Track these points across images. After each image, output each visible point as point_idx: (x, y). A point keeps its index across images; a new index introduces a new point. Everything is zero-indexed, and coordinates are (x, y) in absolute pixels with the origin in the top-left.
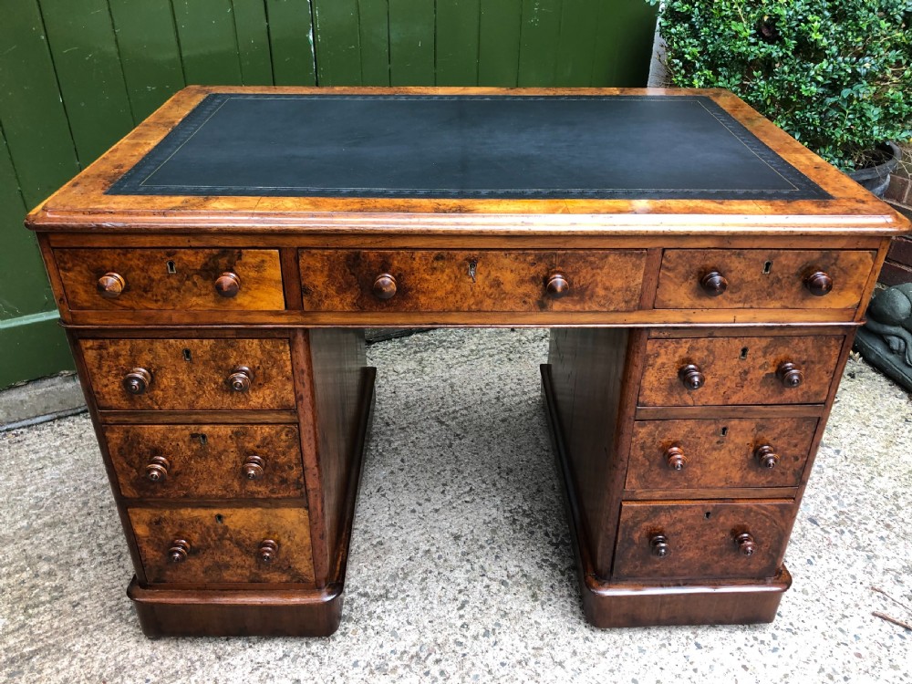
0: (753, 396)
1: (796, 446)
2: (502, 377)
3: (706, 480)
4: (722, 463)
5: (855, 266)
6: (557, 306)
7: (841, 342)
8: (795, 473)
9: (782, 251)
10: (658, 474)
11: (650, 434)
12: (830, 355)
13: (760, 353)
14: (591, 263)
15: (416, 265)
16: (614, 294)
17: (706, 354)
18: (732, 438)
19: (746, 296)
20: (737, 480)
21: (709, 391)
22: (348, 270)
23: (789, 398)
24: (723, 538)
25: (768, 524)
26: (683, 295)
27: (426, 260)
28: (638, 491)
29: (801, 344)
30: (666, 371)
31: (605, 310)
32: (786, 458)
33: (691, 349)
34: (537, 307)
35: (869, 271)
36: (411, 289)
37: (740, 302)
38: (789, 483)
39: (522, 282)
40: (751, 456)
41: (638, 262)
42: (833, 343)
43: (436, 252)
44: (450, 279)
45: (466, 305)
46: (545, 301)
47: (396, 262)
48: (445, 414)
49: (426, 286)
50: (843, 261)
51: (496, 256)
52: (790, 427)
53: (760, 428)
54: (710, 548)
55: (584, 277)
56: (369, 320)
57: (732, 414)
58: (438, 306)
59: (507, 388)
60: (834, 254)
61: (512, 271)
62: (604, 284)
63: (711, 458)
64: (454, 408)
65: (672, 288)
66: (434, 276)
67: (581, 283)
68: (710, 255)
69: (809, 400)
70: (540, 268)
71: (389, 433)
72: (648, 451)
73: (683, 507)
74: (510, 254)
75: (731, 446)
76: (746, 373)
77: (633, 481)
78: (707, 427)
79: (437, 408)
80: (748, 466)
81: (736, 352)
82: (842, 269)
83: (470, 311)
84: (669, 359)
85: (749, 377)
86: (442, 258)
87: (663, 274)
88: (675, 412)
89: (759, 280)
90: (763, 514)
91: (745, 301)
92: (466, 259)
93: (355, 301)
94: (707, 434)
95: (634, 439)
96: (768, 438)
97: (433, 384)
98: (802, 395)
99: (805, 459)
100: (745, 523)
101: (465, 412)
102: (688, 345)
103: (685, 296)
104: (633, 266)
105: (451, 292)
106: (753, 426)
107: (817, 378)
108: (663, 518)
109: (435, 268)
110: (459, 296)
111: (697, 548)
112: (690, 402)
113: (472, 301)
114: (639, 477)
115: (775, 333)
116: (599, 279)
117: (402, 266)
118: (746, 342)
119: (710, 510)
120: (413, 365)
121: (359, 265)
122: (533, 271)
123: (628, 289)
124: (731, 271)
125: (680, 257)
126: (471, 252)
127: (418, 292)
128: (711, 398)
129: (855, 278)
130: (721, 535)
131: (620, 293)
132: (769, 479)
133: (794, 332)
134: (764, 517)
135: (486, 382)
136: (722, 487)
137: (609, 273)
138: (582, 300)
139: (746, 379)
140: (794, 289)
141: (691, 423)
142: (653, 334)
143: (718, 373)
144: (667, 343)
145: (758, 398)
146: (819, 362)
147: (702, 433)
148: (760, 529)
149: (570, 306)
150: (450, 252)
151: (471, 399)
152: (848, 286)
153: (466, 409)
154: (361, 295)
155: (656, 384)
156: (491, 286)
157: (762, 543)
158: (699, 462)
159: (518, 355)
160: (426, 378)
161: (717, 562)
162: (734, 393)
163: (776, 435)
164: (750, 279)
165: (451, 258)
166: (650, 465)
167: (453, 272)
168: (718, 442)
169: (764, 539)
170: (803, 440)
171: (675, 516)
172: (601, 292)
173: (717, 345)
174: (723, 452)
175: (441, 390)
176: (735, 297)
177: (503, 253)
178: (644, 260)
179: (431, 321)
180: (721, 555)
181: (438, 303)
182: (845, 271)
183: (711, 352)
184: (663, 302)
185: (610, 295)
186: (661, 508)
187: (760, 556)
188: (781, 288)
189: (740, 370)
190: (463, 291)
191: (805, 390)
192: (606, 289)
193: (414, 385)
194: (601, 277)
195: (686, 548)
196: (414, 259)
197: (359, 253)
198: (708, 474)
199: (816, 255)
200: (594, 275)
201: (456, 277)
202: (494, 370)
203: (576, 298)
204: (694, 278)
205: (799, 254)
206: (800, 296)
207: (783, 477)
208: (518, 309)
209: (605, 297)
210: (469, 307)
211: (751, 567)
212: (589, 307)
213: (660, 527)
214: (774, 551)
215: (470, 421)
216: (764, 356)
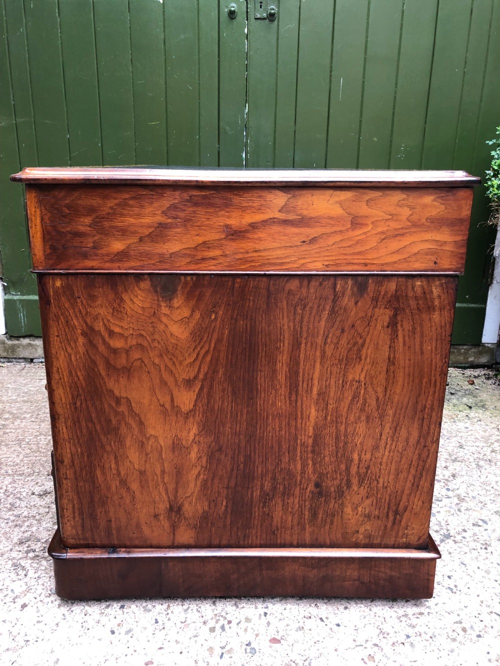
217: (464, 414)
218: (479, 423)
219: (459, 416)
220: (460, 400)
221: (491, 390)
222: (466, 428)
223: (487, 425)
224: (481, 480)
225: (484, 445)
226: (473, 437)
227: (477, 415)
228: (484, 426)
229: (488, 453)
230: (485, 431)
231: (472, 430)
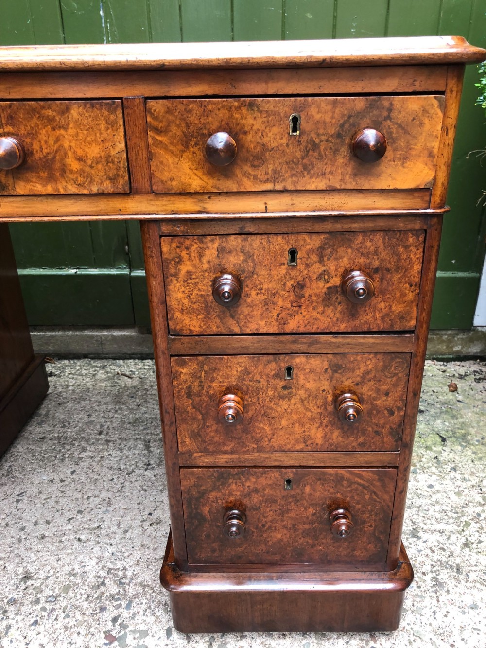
0: (316, 319)
1: (387, 394)
3: (280, 441)
4: (295, 417)
5: (417, 120)
6: (21, 188)
7: (421, 239)
8: (392, 432)
9: (310, 98)
10: (216, 431)
11: (194, 376)
12: (409, 258)
13: (314, 258)
14: (51, 120)
16: (91, 167)
17: (242, 258)
18: (302, 381)
19: (275, 172)
20: (320, 441)
21: (257, 313)
23: (366, 322)
24: (314, 515)
25: (367, 497)
26: (188, 171)
28: (195, 455)
29: (369, 244)
30: (196, 284)
31: (86, 192)
32: (378, 412)
33: (221, 251)
35: (439, 127)
37: (267, 181)
38: (388, 447)
40: (330, 408)
41: (112, 117)
42: (411, 240)
50: (400, 112)
52: (375, 367)
53: (336, 368)
54: (301, 527)
55: (46, 142)
57: (294, 347)
60: (385, 101)
62: (75, 152)
63: (279, 409)
65: (170, 160)
67: (45, 151)
68: (210, 107)
69: (392, 326)
72: (197, 399)
73: (255, 472)
75: (302, 393)
76: (301, 286)
77: (187, 440)
78: (265, 365)
80: (330, 422)
81: (282, 256)
82: (400, 126)
84: (195, 266)
85: (307, 292)
87: (153, 139)
88: (220, 343)
89: (288, 145)
90: (359, 484)
91: (274, 180)
94: (268, 375)
95: (175, 383)
96: (347, 383)
98: (383, 318)
99: (402, 413)
100: (339, 495)
102: (216, 245)
103: (191, 172)
104: (107, 123)
106: (326, 365)
107: (398, 294)
108: (234, 486)
111: (285, 527)
112: (237, 330)
114: (195, 435)
115: (329, 226)
116: (66, 144)
118: (292, 242)
119: (291, 476)
123: (108, 159)
124: (246, 133)
125: (169, 111)
128: (263, 323)
129: (422, 139)
130: (311, 510)
131: (100, 166)
132: (361, 440)
133: (355, 226)
134: (360, 488)
136: (301, 451)
137: (77, 135)
138: (51, 178)
139: (303, 296)
140: (341, 161)
141: (243, 359)
142: (165, 229)
143: (265, 286)
144: (188, 242)
145: (323, 323)
146: (397, 269)
147: (261, 374)
148: (358, 503)
149: (39, 188)
152: (413, 152)
155: (186, 302)
157: (364, 522)
158: (264, 415)
161: (313, 546)
162: (291, 315)
163: (358, 379)
164: (274, 145)
166: (203, 419)
168: (284, 388)
169: (365, 516)
170: (395, 385)
171: (248, 484)
172: (75, 166)
173: (255, 246)
174: (293, 401)
176: (259, 173)
178: (119, 112)
180: (316, 537)
182: (404, 128)
183: (249, 256)
184: (162, 181)
185: (87, 169)
186: (230, 474)
187: (365, 539)
188: (321, 157)
189: (292, 282)
191: (385, 311)
192: (80, 159)
194: (69, 139)
195: (270, 527)
198: (281, 433)
199: (360, 103)
200: (57, 140)
203: (43, 174)
204: (196, 144)
205: (335, 102)
206: (349, 170)
207: (377, 438)
209: (81, 172)
211: (357, 553)
212: (65, 188)
213: (232, 499)
214: (381, 533)
216: (321, 261)
217: (432, 455)
218: (453, 474)
219: (423, 460)
220: (431, 423)
221: (479, 403)
222: (431, 486)
223: (464, 480)
224: (435, 624)
225: (452, 527)
226: (437, 507)
227: (452, 455)
228: (459, 483)
229: (457, 550)
230: (459, 494)
231: (438, 491)
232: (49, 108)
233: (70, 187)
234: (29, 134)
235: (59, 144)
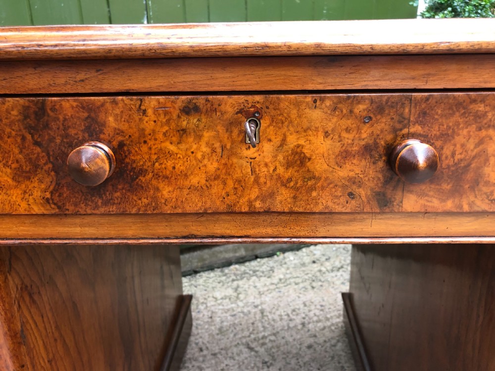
2: (307, 304)
6: (410, 202)
14: (478, 116)
15: (148, 124)
22: (29, 137)
27: (166, 113)
34: (374, 203)
36: (142, 172)
39: (345, 155)
43: (184, 97)
44: (214, 151)
45: (243, 200)
46: (389, 192)
47: (111, 119)
48: (255, 339)
49: (170, 164)
51: (297, 104)
55: (463, 145)
56: (77, 230)
58: (195, 204)
59: (311, 314)
61: (327, 134)
64: (263, 334)
66: (183, 146)
67: (458, 157)
70: (378, 127)
71: (201, 359)
74: (323, 100)
79: (246, 333)
83: (252, 213)
86: (196, 109)
92: (240, 112)
93: (48, 195)
97: (245, 310)
101: (273, 338)
105: (217, 178)
109: (184, 131)
110: (230, 183)
113: (254, 193)
116: (491, 148)
117: (124, 127)
120: (230, 292)
121: (47, 126)
122: (366, 132)
126: (250, 98)
127: (157, 176)
135: (292, 308)
138: (457, 191)
149: (435, 204)
150: (210, 97)
151: (279, 325)
153: (274, 334)
154: (58, 184)
156: (288, 165)
159: (320, 283)
160: (241, 304)
165: (213, 110)
167: (217, 137)
175: (252, 316)
177: (309, 98)
179: (186, 232)
181: (195, 198)
190: (238, 174)
193: (228, 310)
196: (144, 112)
197: (43, 103)
200: (481, 142)
201: (223, 148)
202: (299, 297)
203: (446, 187)
208: (339, 209)
210: (250, 203)
212: (470, 205)
215: (278, 347)
232: (483, 101)
233: (478, 202)
234: (442, 135)
235: (481, 147)
